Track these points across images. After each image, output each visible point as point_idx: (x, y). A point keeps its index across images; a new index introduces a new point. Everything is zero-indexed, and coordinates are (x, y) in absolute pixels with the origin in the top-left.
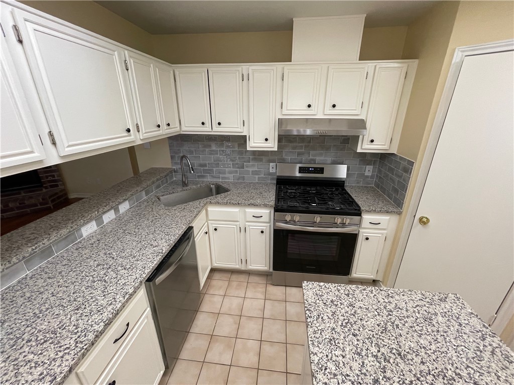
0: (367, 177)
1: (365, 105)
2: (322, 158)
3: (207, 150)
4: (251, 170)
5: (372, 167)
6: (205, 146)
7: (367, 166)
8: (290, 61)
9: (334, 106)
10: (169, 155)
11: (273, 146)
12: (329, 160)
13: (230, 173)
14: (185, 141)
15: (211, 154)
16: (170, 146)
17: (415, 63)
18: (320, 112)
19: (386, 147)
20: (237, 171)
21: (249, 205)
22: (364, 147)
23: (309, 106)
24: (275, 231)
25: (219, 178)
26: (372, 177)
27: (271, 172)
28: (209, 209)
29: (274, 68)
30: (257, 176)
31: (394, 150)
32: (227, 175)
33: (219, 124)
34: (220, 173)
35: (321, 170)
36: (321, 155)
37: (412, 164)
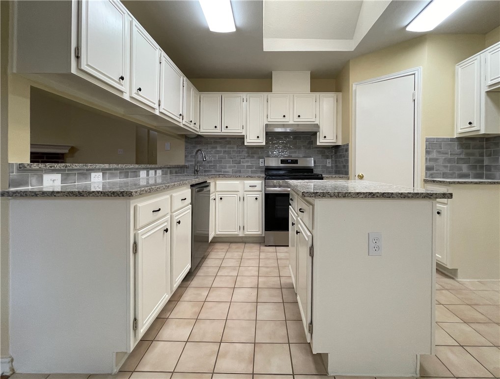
0: (328, 167)
1: (318, 116)
2: (297, 155)
3: (214, 150)
4: (246, 164)
5: (330, 160)
6: (213, 148)
7: (327, 160)
8: (272, 92)
9: (299, 116)
10: (184, 154)
11: (262, 141)
12: (301, 155)
13: (230, 167)
14: (199, 144)
15: (216, 153)
16: (186, 148)
17: (340, 94)
18: (291, 120)
19: (334, 141)
20: (235, 166)
21: (247, 177)
22: (320, 141)
23: (284, 116)
24: (266, 194)
25: (221, 172)
26: (332, 167)
27: (261, 165)
28: (217, 182)
29: (262, 95)
30: (250, 170)
31: (340, 143)
32: (228, 170)
33: (227, 127)
34: (222, 168)
35: (296, 162)
36: (295, 152)
37: (348, 145)
